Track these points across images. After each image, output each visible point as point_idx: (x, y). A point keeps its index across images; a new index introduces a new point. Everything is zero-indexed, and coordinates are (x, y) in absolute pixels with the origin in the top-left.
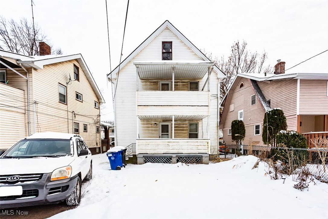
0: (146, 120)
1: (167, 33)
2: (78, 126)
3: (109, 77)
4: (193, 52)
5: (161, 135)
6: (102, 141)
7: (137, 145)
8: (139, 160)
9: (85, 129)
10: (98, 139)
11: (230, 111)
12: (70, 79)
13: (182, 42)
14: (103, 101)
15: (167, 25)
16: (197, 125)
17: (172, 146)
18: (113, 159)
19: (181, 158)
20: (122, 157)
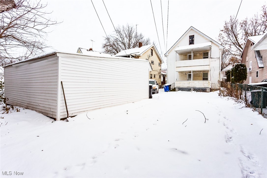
0: (181, 73)
1: (192, 31)
2: (152, 76)
3: (165, 55)
4: (205, 38)
5: (188, 79)
6: (162, 82)
7: (175, 83)
8: (176, 90)
9: (155, 77)
10: (160, 81)
11: (247, 61)
12: (150, 56)
13: (199, 34)
14: (163, 62)
15: (192, 28)
16: (207, 74)
17: (191, 84)
18: (165, 88)
19: (195, 89)
20: (169, 88)
